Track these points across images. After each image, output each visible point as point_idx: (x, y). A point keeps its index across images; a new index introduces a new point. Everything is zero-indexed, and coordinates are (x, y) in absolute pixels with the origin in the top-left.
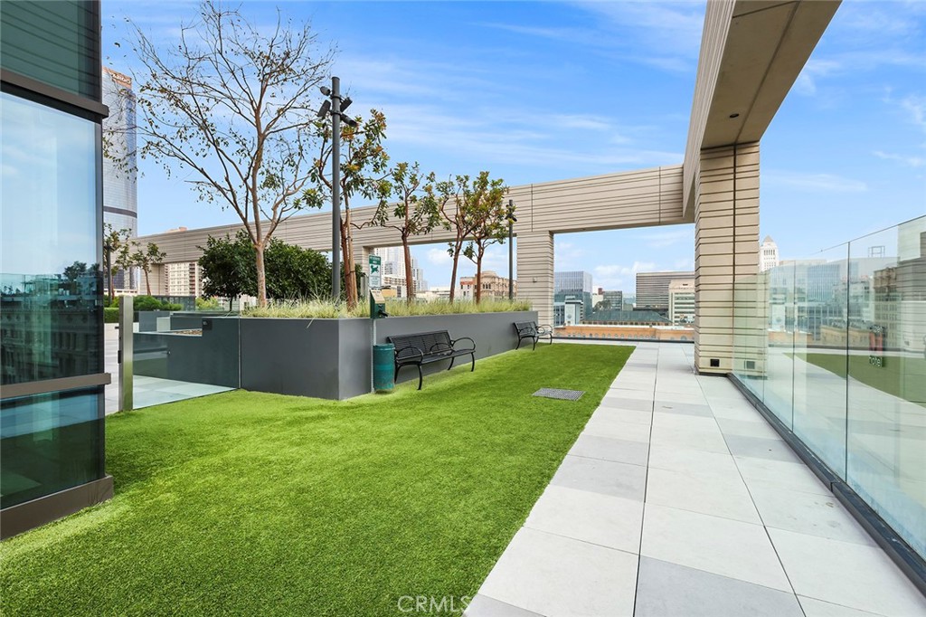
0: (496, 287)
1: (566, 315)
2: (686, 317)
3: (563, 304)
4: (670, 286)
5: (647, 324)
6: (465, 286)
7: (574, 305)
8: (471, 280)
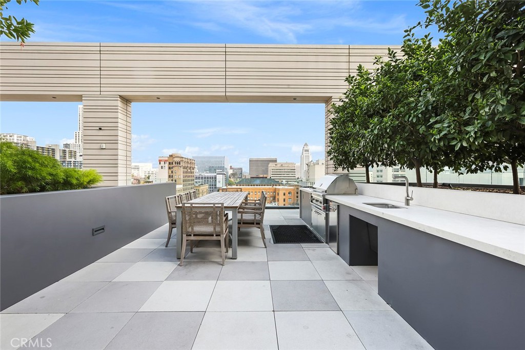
0: (184, 163)
1: (217, 181)
2: (282, 181)
3: (215, 174)
4: (269, 165)
5: (270, 186)
6: (162, 163)
7: (222, 175)
8: (167, 159)
